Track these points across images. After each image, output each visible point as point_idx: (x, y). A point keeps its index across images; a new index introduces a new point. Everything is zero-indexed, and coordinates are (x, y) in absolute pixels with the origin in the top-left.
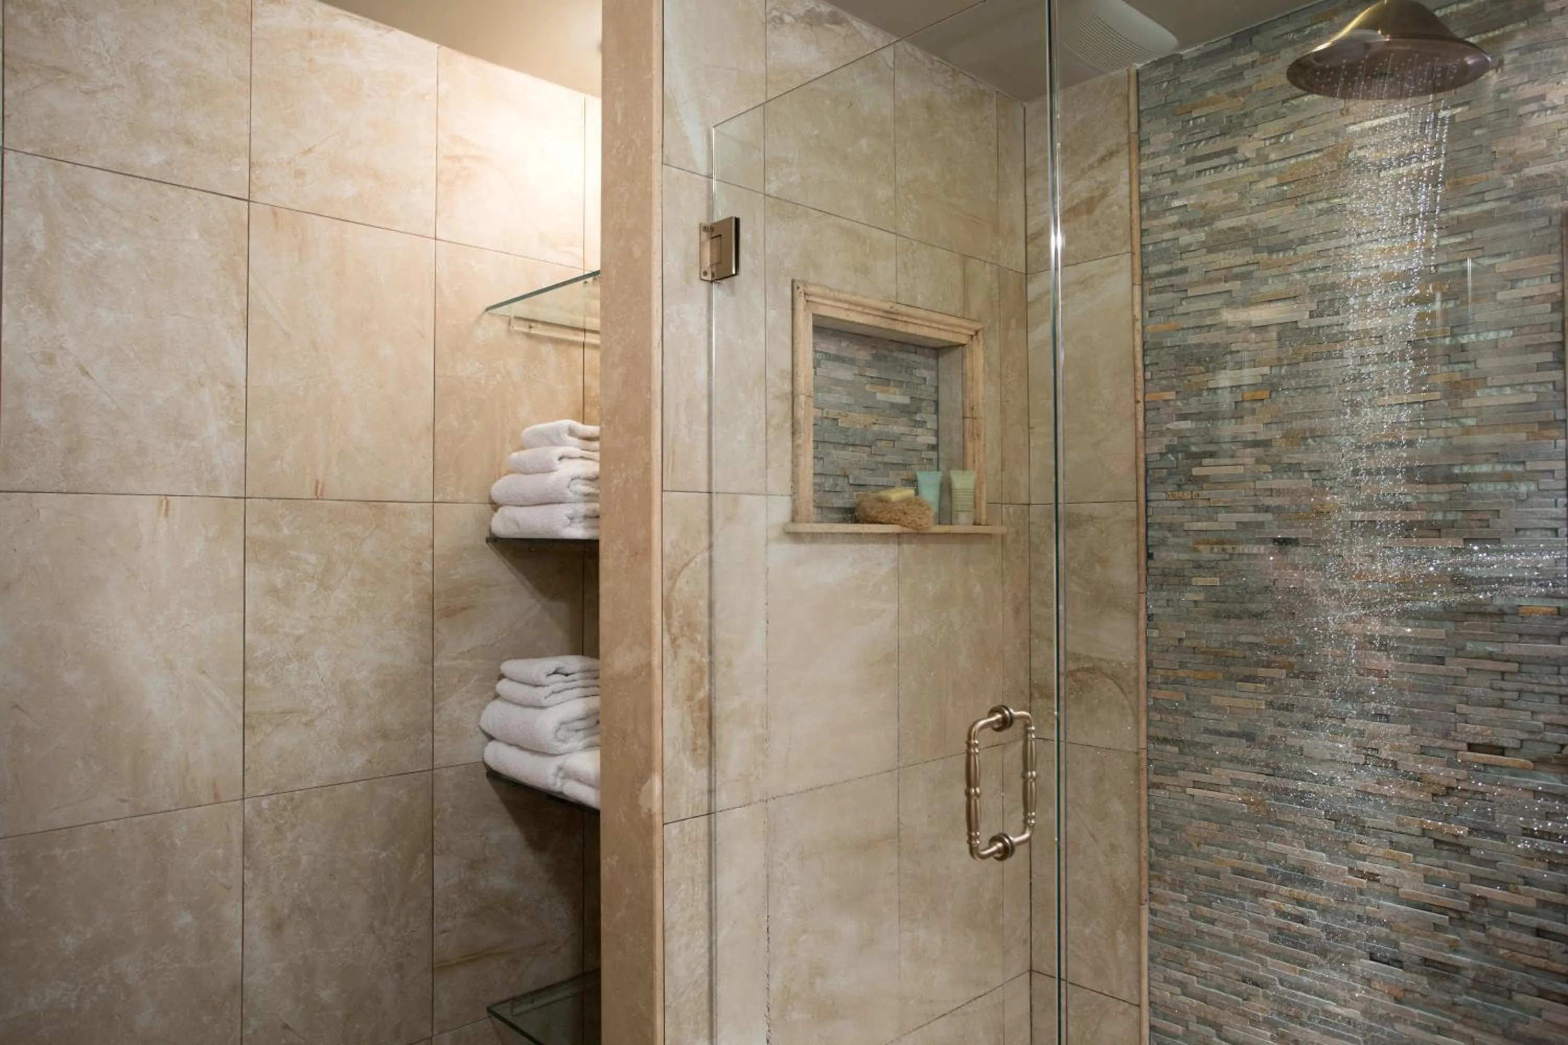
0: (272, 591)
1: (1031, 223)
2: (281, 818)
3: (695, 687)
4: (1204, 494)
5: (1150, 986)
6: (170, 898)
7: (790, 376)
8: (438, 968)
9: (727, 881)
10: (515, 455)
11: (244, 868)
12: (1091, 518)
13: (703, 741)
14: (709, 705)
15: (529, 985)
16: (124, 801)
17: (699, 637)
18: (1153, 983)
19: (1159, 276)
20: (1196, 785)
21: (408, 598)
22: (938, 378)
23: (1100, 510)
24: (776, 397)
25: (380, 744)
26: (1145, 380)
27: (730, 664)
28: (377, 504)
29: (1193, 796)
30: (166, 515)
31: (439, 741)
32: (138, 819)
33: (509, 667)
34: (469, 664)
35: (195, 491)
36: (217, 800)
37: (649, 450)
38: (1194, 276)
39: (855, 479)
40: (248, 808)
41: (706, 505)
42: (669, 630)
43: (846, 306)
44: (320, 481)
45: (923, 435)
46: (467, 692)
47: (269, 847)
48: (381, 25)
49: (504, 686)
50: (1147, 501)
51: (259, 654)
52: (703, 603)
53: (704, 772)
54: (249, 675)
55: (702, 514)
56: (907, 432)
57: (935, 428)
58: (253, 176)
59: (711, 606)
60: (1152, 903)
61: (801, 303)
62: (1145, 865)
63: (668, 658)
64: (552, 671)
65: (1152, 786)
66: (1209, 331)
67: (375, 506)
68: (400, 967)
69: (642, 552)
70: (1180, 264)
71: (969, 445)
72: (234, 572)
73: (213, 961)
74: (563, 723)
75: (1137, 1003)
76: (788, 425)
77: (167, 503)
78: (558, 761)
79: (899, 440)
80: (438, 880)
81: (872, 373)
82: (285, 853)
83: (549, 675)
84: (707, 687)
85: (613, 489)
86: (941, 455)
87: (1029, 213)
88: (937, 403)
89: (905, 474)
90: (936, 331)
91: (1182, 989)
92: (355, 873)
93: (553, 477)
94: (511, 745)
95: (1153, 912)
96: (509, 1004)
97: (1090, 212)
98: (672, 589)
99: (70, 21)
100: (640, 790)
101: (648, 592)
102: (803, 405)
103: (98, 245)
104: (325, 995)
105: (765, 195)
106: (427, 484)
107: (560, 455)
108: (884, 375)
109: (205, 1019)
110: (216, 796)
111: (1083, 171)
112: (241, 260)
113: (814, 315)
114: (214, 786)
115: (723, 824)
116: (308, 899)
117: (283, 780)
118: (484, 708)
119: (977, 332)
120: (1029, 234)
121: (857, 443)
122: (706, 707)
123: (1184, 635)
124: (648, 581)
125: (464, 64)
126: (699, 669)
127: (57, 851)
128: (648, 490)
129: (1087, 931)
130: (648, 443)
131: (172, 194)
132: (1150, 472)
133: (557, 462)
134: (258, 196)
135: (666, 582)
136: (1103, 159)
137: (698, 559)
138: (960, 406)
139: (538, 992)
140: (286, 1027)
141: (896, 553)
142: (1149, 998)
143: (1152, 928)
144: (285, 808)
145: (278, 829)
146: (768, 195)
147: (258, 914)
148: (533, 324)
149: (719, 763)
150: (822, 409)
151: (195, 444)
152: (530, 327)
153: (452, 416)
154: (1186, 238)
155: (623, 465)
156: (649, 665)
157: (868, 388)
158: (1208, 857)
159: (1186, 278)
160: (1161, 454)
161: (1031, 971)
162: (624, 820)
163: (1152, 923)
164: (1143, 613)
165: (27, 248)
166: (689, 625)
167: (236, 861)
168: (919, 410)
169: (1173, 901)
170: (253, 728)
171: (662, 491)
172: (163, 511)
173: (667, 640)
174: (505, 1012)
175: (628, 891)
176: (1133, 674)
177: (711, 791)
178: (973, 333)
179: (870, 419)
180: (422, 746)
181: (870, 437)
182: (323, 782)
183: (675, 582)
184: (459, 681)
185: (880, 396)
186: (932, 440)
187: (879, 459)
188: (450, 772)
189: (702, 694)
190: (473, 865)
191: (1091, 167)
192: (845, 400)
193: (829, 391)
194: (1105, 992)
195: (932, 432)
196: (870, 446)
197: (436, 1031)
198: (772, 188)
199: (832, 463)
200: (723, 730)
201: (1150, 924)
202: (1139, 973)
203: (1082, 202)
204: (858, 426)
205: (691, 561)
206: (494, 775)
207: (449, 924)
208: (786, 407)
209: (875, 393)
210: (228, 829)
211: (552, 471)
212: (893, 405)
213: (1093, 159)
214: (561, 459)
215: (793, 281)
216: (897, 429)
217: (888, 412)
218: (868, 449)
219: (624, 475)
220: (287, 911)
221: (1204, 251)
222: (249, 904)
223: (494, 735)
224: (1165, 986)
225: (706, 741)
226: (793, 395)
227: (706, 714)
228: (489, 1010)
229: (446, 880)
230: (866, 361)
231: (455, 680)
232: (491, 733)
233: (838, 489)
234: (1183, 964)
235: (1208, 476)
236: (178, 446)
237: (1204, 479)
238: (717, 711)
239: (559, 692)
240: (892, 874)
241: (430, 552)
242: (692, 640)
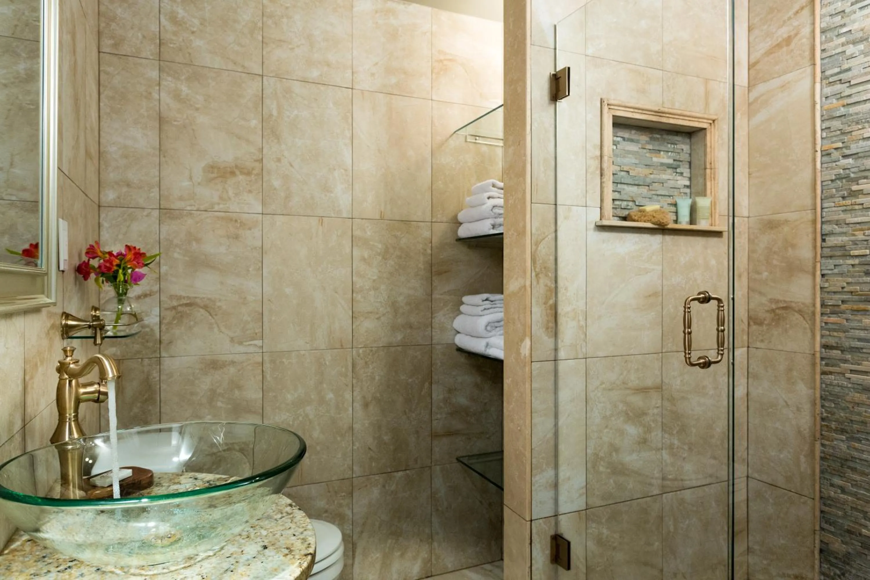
0: (363, 259)
1: (752, 57)
2: (368, 358)
3: (547, 298)
4: (859, 201)
5: (820, 487)
6: (325, 386)
7: (600, 147)
8: (434, 436)
9: (564, 395)
10: (468, 199)
11: (353, 378)
12: (786, 221)
13: (552, 325)
14: (555, 308)
15: (476, 452)
16: (308, 343)
17: (550, 274)
18: (822, 486)
19: (832, 76)
20: (852, 371)
21: (421, 266)
22: (691, 148)
23: (792, 216)
24: (592, 158)
25: (409, 331)
26: (822, 138)
27: (566, 289)
28: (406, 222)
29: (850, 379)
30: (322, 225)
31: (435, 332)
32: (313, 351)
33: (465, 299)
34: (447, 297)
35: (333, 215)
36: (342, 347)
37: (525, 184)
38: (854, 72)
39: (639, 202)
40: (354, 352)
41: (554, 211)
42: (535, 269)
43: (632, 110)
44: (383, 211)
45: (681, 180)
46: (448, 310)
47: (363, 370)
48: (406, 2)
49: (463, 308)
50: (822, 209)
51: (358, 286)
52: (552, 258)
53: (553, 340)
54: (354, 295)
55: (552, 215)
56: (671, 178)
57: (689, 176)
58: (354, 78)
59: (556, 260)
60: (823, 441)
61: (606, 108)
62: (818, 418)
63: (534, 283)
64: (484, 299)
65: (823, 373)
66: (865, 104)
67: (405, 223)
68: (417, 432)
69: (522, 233)
70: (846, 66)
71: (708, 184)
72: (348, 250)
73: (341, 415)
74: (489, 323)
75: (812, 497)
76: (598, 172)
77: (322, 220)
78: (487, 340)
79: (666, 182)
80: (434, 396)
81: (650, 147)
82: (369, 374)
83: (483, 301)
84: (554, 299)
85: (509, 205)
86: (693, 190)
87: (750, 52)
88: (690, 163)
89: (670, 200)
90: (687, 121)
91: (841, 490)
92: (398, 387)
93: (484, 207)
94: (467, 335)
95: (823, 445)
96: (467, 458)
97: (788, 45)
98: (537, 249)
99: (285, 20)
100: (521, 346)
101: (524, 252)
102: (606, 161)
103: (296, 112)
104: (386, 438)
105: (586, 55)
106: (429, 214)
107: (488, 196)
108: (657, 148)
109: (339, 439)
110: (342, 346)
111: (784, 22)
112: (349, 115)
113: (613, 116)
114: (341, 342)
115: (562, 366)
116: (378, 395)
117: (368, 342)
118: (454, 318)
119: (714, 121)
120: (750, 63)
121: (641, 183)
122: (553, 308)
123: (845, 284)
124: (524, 246)
125: (444, 16)
126: (550, 290)
127: (284, 360)
128: (524, 203)
129: (782, 456)
130: (524, 179)
131: (322, 88)
132: (824, 191)
133: (487, 199)
134: (356, 87)
135: (534, 247)
136: (797, 12)
137: (549, 237)
138: (703, 163)
139: (480, 455)
140: (370, 449)
141: (661, 240)
142: (820, 495)
143: (823, 455)
144: (369, 354)
145: (366, 363)
146: (588, 56)
147: (358, 398)
148: (477, 138)
149: (560, 336)
150: (620, 166)
151: (332, 195)
152: (476, 139)
153: (440, 182)
154: (850, 50)
155: (514, 193)
156: (525, 286)
157: (648, 155)
158: (859, 414)
159: (849, 74)
160: (832, 181)
161: (748, 477)
162: (514, 361)
163: (822, 452)
164: (818, 273)
165: (271, 115)
166: (545, 268)
167: (350, 374)
168: (679, 166)
169: (836, 439)
170: (356, 318)
171: (531, 203)
172: (320, 224)
173: (534, 274)
174: (465, 461)
175: (515, 394)
176: (812, 309)
177: (556, 350)
178: (711, 122)
179: (647, 171)
180: (427, 333)
181: (648, 181)
182: (385, 345)
183: (538, 247)
184: (444, 305)
185: (655, 159)
186: (687, 183)
187: (654, 192)
188: (439, 347)
189: (551, 302)
190: (450, 391)
191: (790, 18)
192: (634, 161)
193: (624, 157)
194: (793, 490)
195: (687, 179)
196: (648, 186)
197: (433, 464)
198: (590, 52)
199: (626, 194)
200: (562, 320)
201: (821, 453)
202: (814, 480)
203: (783, 40)
204: (641, 175)
205: (545, 237)
206: (460, 350)
207: (439, 416)
208: (598, 162)
209: (652, 158)
210: (346, 360)
211: (484, 204)
212: (662, 164)
213: (791, 13)
214: (489, 198)
215: (601, 99)
216: (664, 177)
217: (659, 168)
218: (647, 187)
219: (514, 197)
220: (370, 399)
221: (863, 56)
222: (355, 394)
223: (460, 331)
224: (831, 488)
225: (554, 325)
226: (601, 157)
227: (553, 312)
228: (457, 459)
229: (438, 396)
230: (646, 141)
231: (442, 305)
232: (458, 330)
233: (629, 207)
234: (842, 476)
235: (862, 190)
236: (326, 195)
237: (860, 191)
238: (559, 311)
239: (488, 309)
240: (658, 407)
241: (430, 245)
242: (546, 275)
